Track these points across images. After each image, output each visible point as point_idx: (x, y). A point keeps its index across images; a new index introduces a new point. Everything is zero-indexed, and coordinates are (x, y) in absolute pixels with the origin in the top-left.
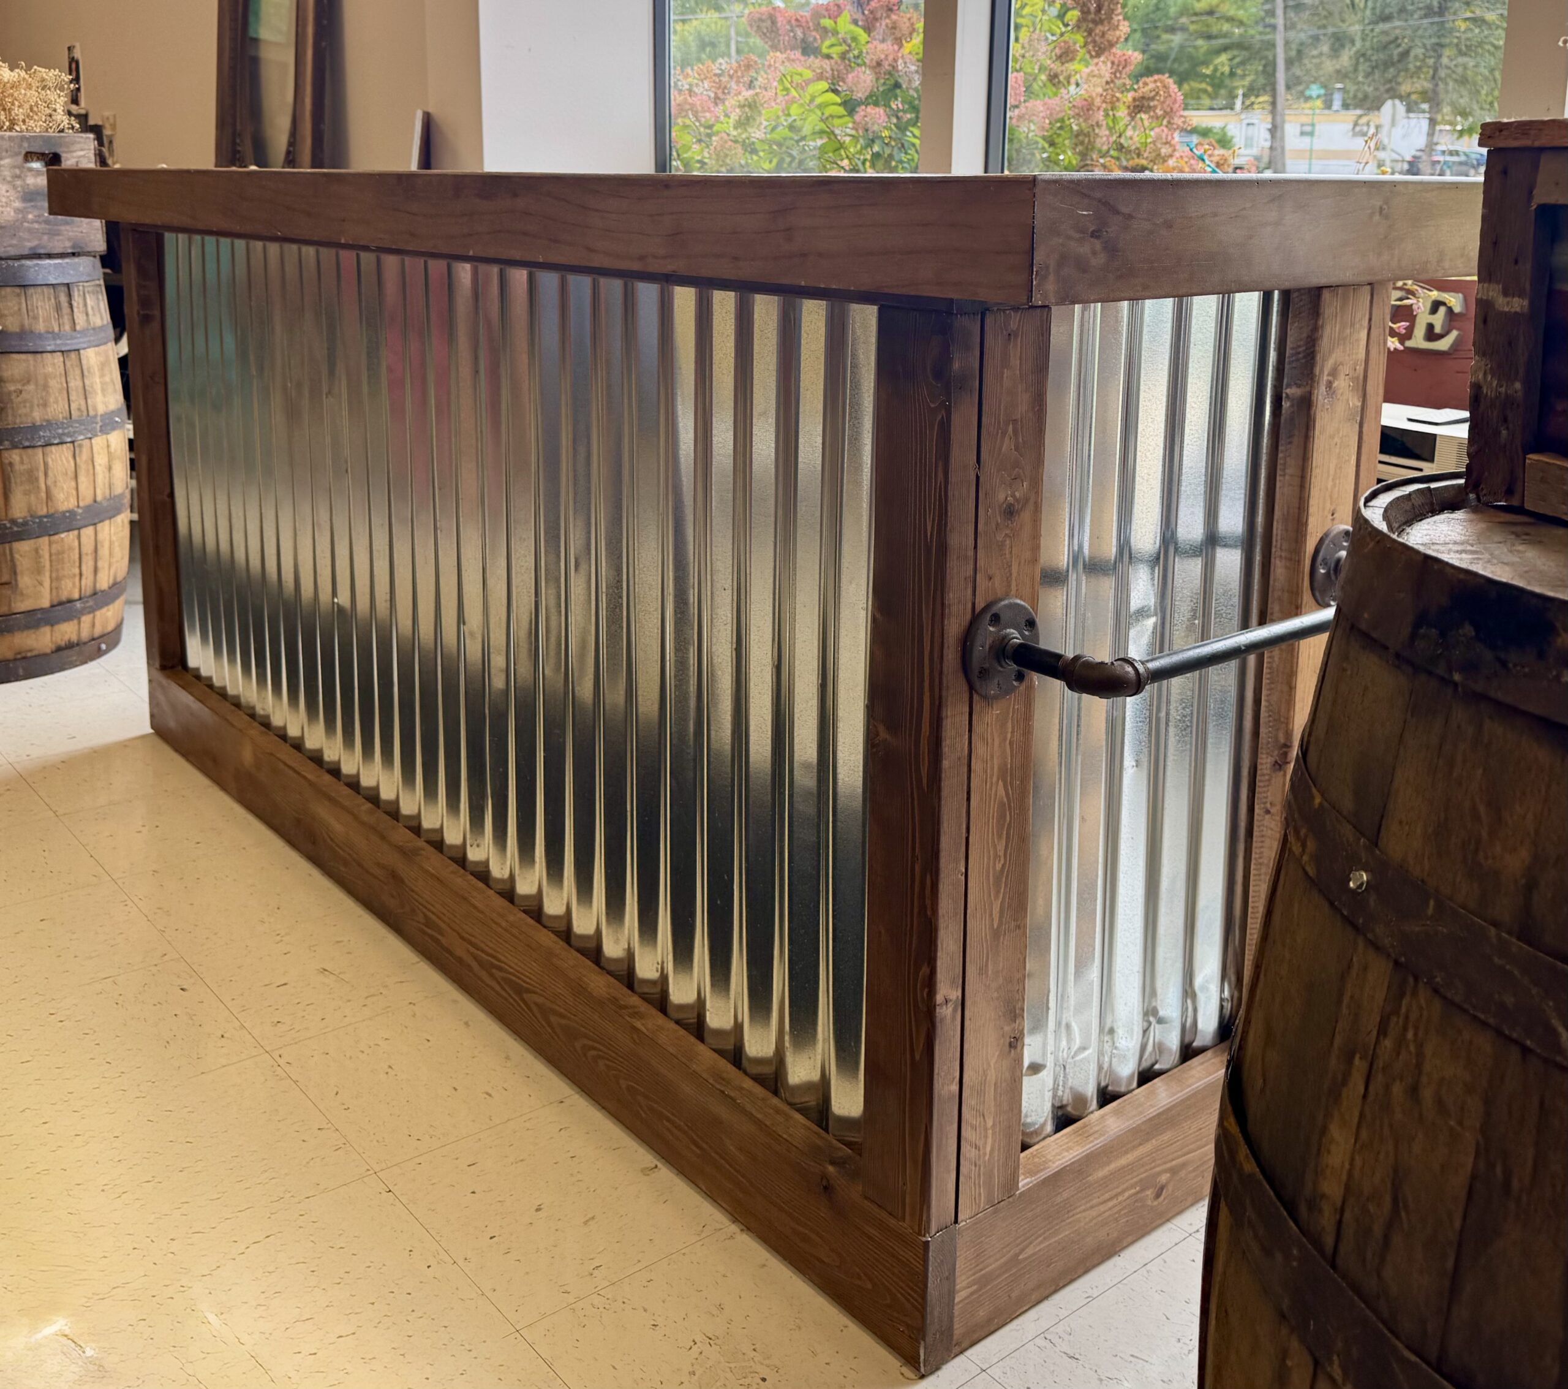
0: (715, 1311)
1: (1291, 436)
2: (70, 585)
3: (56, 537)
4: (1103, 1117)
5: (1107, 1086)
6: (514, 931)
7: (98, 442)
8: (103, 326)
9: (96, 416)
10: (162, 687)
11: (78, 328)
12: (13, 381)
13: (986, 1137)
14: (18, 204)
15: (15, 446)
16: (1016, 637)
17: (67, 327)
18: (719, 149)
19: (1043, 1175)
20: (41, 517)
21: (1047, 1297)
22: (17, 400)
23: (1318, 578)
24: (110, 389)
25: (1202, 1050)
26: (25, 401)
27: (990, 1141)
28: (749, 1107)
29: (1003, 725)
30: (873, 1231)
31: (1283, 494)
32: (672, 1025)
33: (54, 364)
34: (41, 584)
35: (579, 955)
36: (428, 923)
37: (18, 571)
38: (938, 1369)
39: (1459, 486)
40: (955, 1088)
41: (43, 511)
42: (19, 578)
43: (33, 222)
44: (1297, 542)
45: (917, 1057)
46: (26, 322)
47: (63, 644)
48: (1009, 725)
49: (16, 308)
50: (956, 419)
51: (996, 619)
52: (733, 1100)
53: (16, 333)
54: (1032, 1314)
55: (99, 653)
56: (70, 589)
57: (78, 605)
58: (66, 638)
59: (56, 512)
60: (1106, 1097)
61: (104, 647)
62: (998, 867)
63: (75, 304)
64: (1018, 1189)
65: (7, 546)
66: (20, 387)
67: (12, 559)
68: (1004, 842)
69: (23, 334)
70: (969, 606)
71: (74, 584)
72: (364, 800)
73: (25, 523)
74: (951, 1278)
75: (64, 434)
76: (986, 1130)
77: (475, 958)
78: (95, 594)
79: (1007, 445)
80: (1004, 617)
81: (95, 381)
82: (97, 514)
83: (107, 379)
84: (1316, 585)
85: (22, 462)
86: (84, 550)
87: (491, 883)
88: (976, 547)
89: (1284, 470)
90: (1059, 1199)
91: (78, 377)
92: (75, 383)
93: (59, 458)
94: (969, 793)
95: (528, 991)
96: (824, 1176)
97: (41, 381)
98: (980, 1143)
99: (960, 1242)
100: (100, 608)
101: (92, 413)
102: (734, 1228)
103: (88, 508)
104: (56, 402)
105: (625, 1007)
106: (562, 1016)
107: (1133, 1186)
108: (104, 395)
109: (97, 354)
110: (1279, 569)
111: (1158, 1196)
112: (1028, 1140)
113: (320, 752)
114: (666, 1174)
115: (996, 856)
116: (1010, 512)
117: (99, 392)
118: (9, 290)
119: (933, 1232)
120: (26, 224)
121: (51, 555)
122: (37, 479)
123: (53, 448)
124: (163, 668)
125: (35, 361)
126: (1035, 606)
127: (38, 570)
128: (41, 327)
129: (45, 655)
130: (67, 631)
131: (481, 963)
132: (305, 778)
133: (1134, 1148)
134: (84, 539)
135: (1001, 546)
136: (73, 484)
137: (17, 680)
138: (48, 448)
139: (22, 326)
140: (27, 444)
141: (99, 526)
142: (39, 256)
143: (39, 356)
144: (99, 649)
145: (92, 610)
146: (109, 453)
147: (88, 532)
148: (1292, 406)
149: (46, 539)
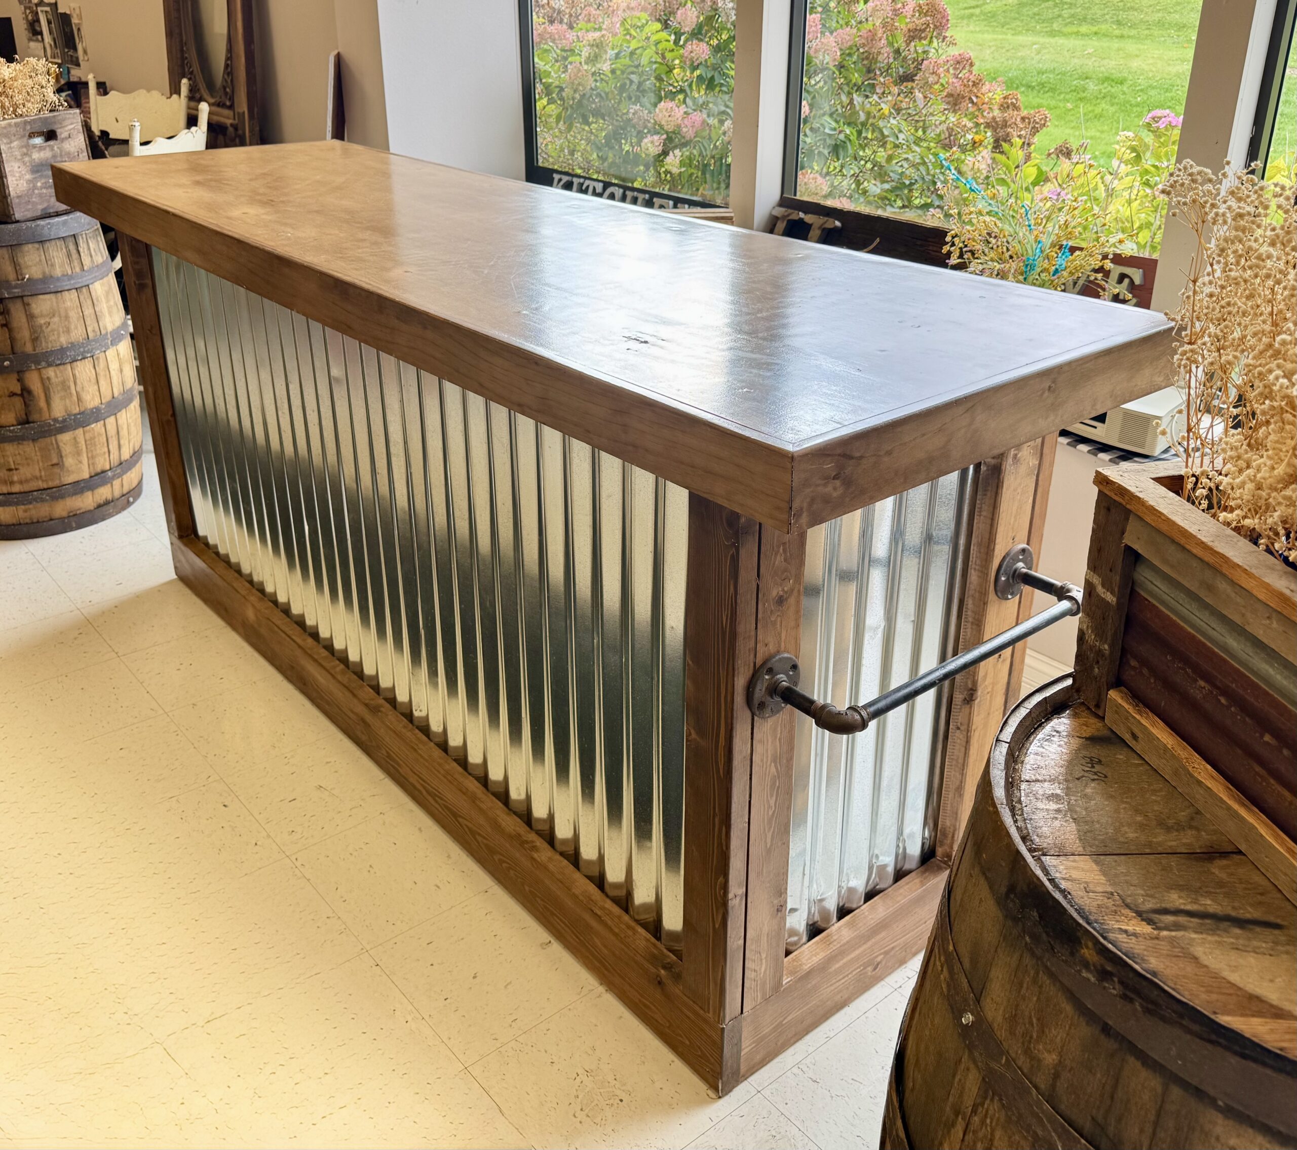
0: (590, 1052)
1: (986, 490)
2: (102, 460)
3: (88, 428)
4: (840, 928)
5: (843, 906)
6: (449, 777)
7: (111, 353)
8: (104, 262)
9: (107, 333)
10: (182, 552)
11: (85, 268)
12: (42, 316)
13: (761, 964)
14: (28, 176)
15: (50, 365)
16: (783, 680)
17: (78, 269)
18: (573, 78)
19: (799, 975)
20: (75, 415)
21: (800, 1039)
22: (47, 331)
23: (1000, 584)
24: (115, 310)
25: (909, 872)
26: (53, 331)
27: (764, 966)
28: (609, 922)
29: (775, 730)
30: (688, 1013)
31: (979, 528)
32: (558, 857)
33: (71, 300)
34: (81, 462)
35: (494, 799)
36: (389, 756)
37: (63, 454)
38: (730, 1091)
39: (1067, 688)
40: (742, 942)
41: (76, 410)
42: (64, 459)
43: (41, 188)
44: (986, 560)
45: (717, 926)
46: (47, 270)
47: (102, 502)
48: (779, 729)
49: (38, 259)
50: (743, 553)
51: (770, 671)
52: (600, 917)
53: (40, 279)
54: (791, 1051)
55: (129, 504)
56: (102, 463)
57: (110, 473)
58: (104, 498)
59: (86, 409)
60: (843, 912)
61: (131, 499)
62: (770, 813)
63: (81, 250)
64: (782, 986)
65: (53, 438)
66: (48, 320)
67: (58, 447)
68: (774, 798)
69: (46, 279)
70: (752, 665)
71: (105, 460)
72: (338, 662)
73: (64, 420)
74: (738, 1044)
75: (84, 352)
76: (761, 960)
77: (425, 788)
78: (121, 464)
79: (779, 560)
80: (775, 669)
81: (103, 307)
82: (115, 406)
83: (112, 303)
84: (998, 588)
85: (56, 376)
86: (109, 436)
87: (431, 737)
88: (756, 628)
89: (980, 512)
90: (809, 986)
91: (91, 307)
92: (88, 311)
93: (84, 369)
94: (751, 775)
95: (460, 816)
96: (658, 976)
97: (63, 313)
98: (757, 968)
99: (744, 1024)
100: (126, 472)
101: (103, 332)
102: (601, 989)
103: (109, 404)
104: (76, 328)
105: (527, 842)
106: (484, 838)
107: (858, 968)
108: (111, 316)
109: (102, 285)
110: (973, 577)
111: (875, 969)
112: (791, 948)
113: (302, 616)
114: (557, 948)
115: (769, 807)
116: (780, 601)
117: (107, 314)
118: (30, 246)
119: (727, 1021)
120: (36, 191)
121: (86, 441)
122: (69, 387)
123: (78, 363)
124: (181, 537)
125: (57, 298)
126: (797, 657)
127: (78, 453)
128: (58, 272)
129: (90, 511)
130: (104, 493)
131: (427, 791)
132: (294, 641)
133: (860, 946)
134: (109, 427)
135: (774, 623)
136: (96, 387)
137: (71, 530)
138: (75, 363)
139: (44, 273)
140: (59, 362)
141: (119, 415)
142: (50, 216)
143: (59, 294)
144: (128, 501)
145: (120, 475)
146: (119, 359)
147: (111, 421)
148: (988, 470)
149: (80, 431)
